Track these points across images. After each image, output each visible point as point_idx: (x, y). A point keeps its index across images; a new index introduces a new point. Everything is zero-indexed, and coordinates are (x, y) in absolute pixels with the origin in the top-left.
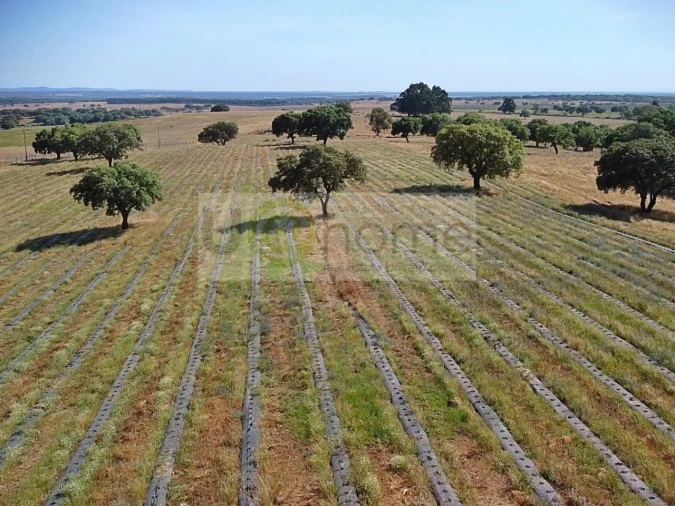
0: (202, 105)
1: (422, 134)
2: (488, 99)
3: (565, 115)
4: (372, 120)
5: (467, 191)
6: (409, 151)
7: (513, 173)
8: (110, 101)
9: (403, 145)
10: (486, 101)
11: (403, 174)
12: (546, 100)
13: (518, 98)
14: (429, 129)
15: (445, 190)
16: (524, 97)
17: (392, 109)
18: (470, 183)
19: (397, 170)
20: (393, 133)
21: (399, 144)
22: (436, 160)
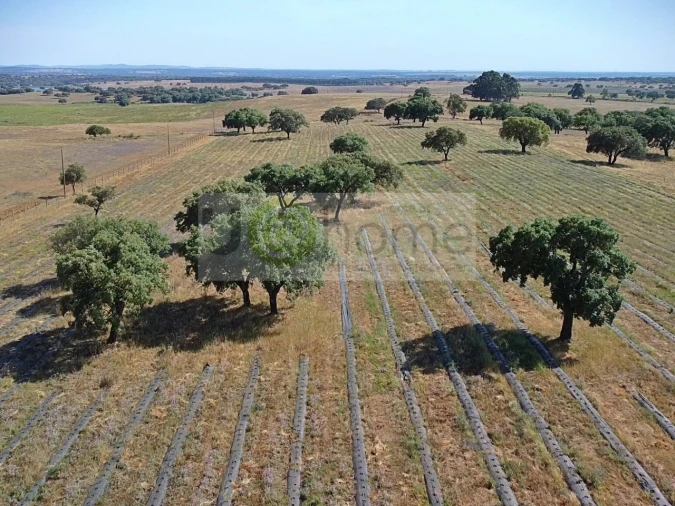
0: (279, 85)
1: (493, 117)
2: (563, 80)
3: (634, 100)
4: (449, 105)
5: (518, 153)
6: (483, 130)
7: (543, 143)
8: (193, 80)
9: (479, 127)
10: (559, 83)
11: (482, 144)
12: (623, 82)
13: (595, 80)
14: (499, 114)
15: (505, 152)
16: (601, 79)
17: (465, 93)
18: (520, 149)
19: (477, 142)
20: (471, 117)
21: (476, 126)
22: (502, 136)
